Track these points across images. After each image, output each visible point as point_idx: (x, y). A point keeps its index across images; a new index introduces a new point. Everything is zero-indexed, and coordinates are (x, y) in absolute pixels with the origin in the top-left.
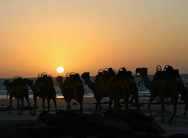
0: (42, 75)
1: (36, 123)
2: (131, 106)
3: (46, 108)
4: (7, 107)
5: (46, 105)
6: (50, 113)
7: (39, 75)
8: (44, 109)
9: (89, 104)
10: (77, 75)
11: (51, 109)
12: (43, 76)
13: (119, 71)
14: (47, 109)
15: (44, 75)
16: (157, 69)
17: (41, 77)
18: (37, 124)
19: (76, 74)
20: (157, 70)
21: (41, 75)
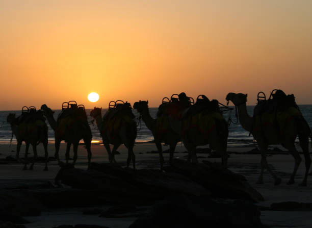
0: (69, 105)
1: (53, 185)
2: (209, 157)
3: (71, 159)
4: (7, 158)
5: (72, 154)
6: (76, 167)
7: (64, 105)
8: (67, 162)
9: (140, 153)
10: (127, 104)
11: (77, 161)
12: (70, 107)
13: (198, 99)
14: (71, 162)
15: (71, 105)
16: (258, 97)
17: (66, 107)
18: (56, 186)
19: (125, 104)
20: (258, 100)
21: (67, 104)
